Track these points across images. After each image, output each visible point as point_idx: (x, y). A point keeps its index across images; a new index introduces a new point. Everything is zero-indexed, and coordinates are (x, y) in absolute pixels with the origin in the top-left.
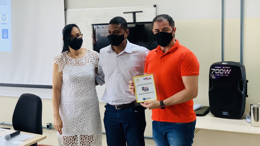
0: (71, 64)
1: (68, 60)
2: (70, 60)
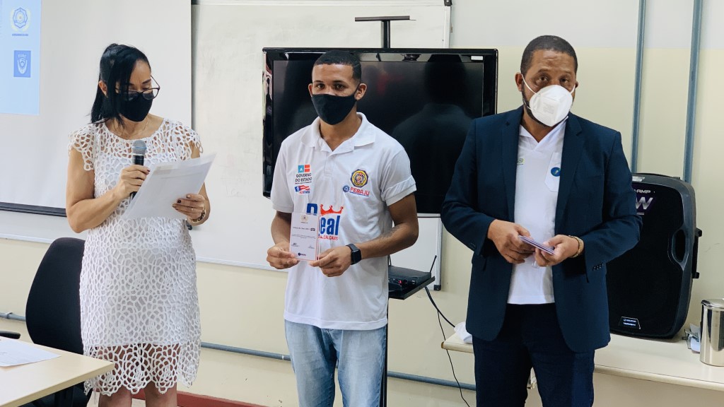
0: (114, 151)
1: (107, 142)
2: (112, 140)
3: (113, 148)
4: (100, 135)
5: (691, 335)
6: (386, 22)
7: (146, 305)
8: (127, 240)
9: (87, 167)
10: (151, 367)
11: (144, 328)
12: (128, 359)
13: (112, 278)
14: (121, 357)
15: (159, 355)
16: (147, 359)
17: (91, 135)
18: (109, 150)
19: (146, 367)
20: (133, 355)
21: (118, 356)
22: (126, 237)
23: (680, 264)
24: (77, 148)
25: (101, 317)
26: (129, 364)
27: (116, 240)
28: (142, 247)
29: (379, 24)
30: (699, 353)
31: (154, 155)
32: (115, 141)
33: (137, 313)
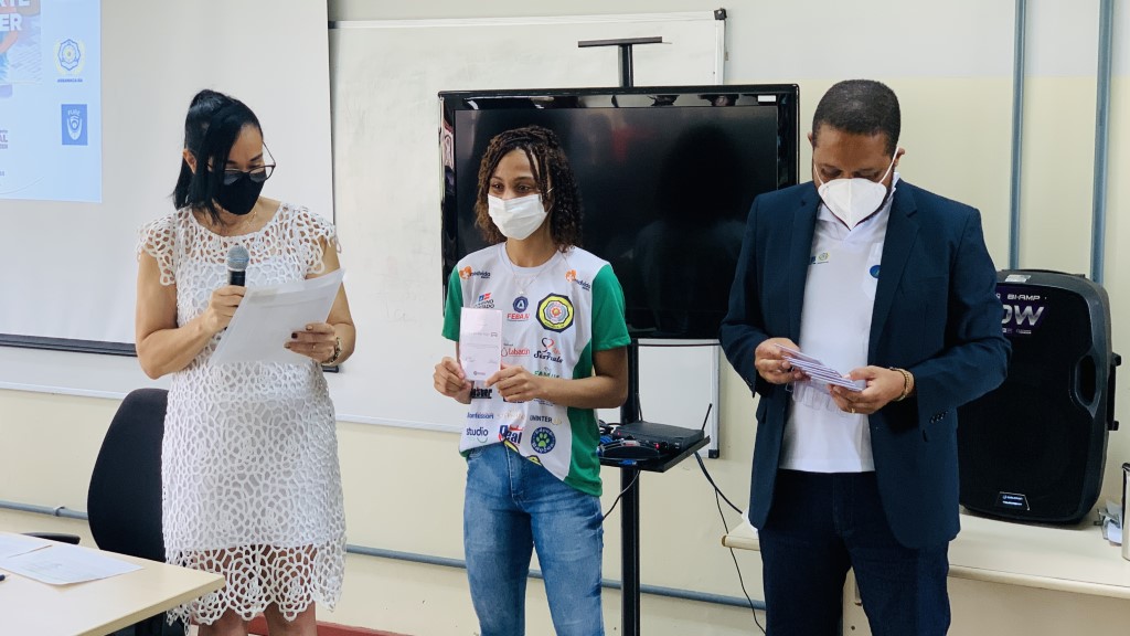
0: (206, 255)
1: (194, 240)
2: (202, 237)
3: (204, 251)
4: (184, 230)
5: (1108, 518)
6: (626, 47)
7: (261, 487)
8: (229, 389)
9: (165, 280)
10: (273, 580)
11: (259, 521)
12: (237, 568)
13: (208, 446)
14: (225, 566)
15: (284, 562)
16: (266, 569)
17: (171, 230)
18: (198, 254)
19: (264, 581)
20: (244, 563)
21: (221, 564)
22: (227, 385)
23: (1088, 408)
24: (150, 251)
25: (193, 507)
26: (237, 576)
27: (212, 390)
28: (251, 399)
29: (615, 51)
30: (1119, 545)
31: (265, 259)
32: (206, 239)
33: (247, 500)
